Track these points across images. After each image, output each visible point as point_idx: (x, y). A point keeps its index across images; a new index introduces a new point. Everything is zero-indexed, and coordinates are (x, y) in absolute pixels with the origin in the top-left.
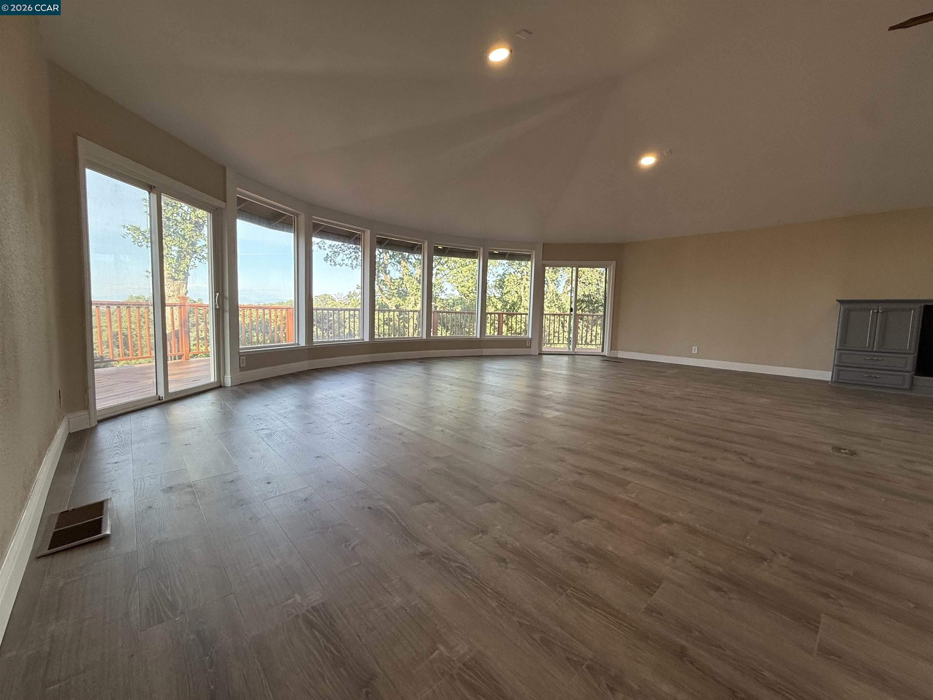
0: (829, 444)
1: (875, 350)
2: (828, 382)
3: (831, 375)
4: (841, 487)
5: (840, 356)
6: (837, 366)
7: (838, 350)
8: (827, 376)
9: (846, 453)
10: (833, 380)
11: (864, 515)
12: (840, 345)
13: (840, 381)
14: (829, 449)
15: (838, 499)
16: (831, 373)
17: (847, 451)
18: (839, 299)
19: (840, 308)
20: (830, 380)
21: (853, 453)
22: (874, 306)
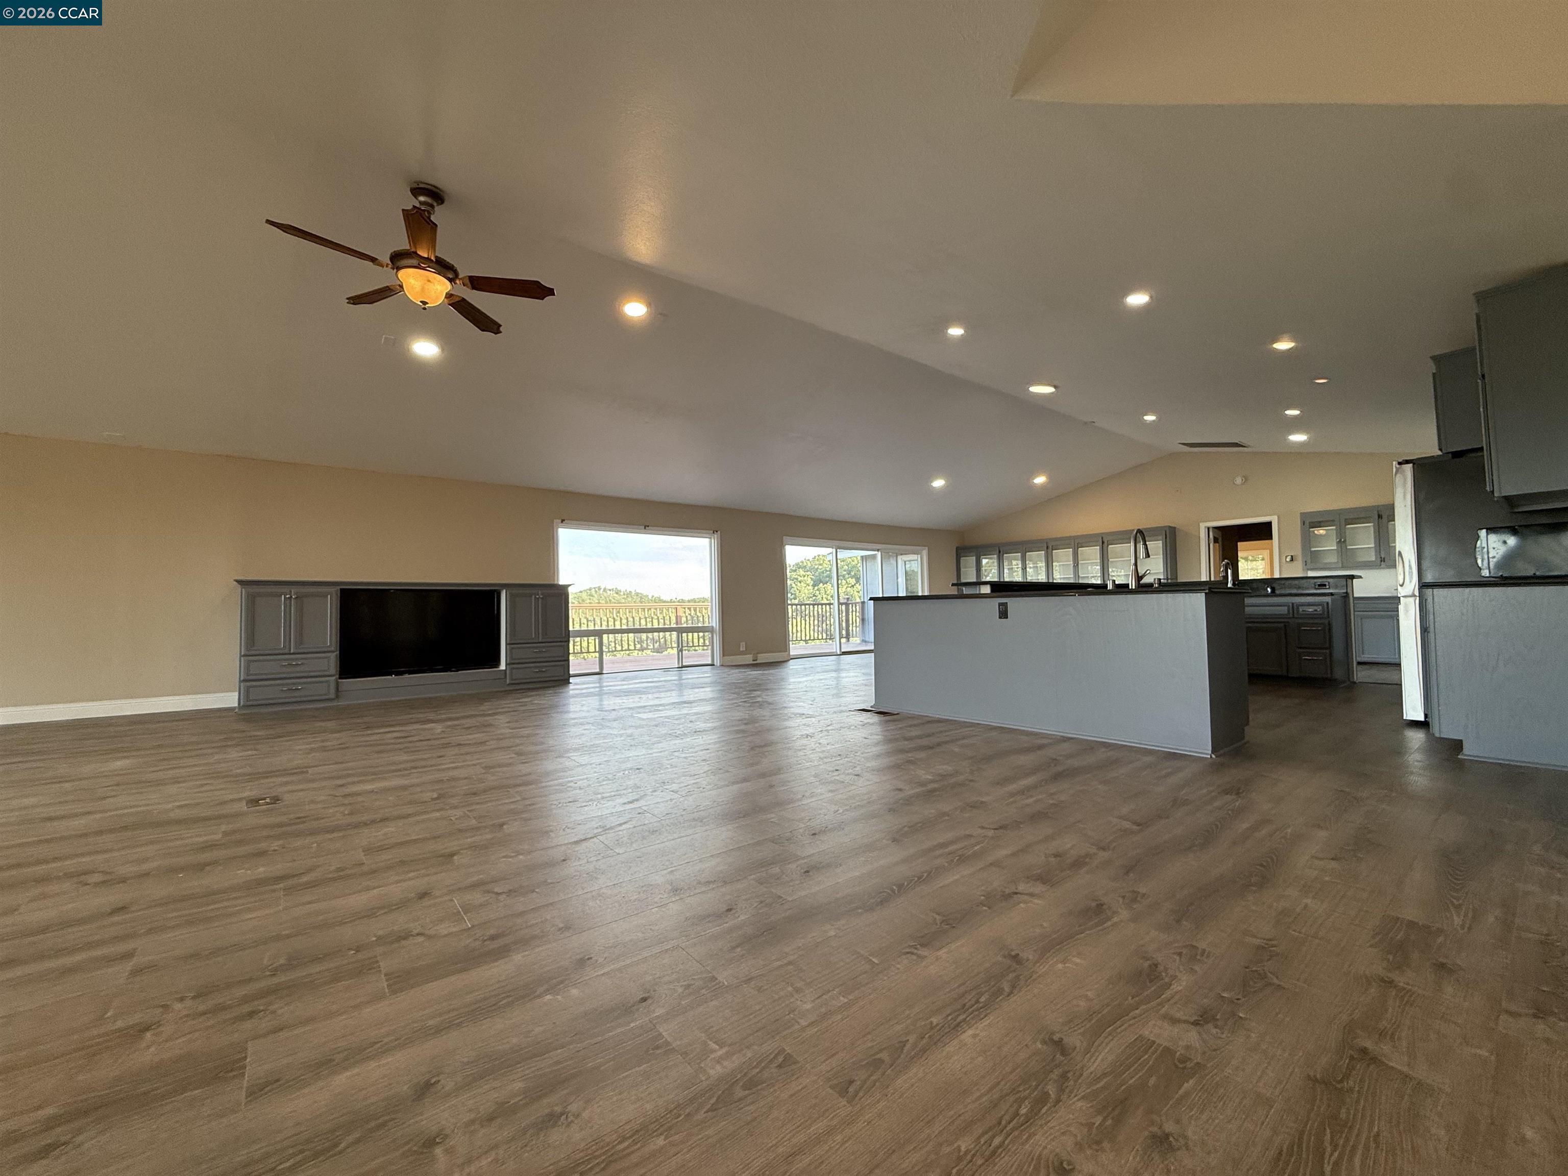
0: (240, 799)
1: (292, 651)
2: (234, 708)
3: (237, 697)
4: (261, 854)
5: (248, 668)
6: (245, 681)
7: (244, 656)
8: (230, 699)
9: (268, 804)
10: (242, 704)
11: (294, 876)
12: (247, 649)
13: (251, 703)
14: (243, 806)
15: (262, 870)
16: (236, 694)
17: (268, 800)
18: (237, 578)
19: (242, 593)
20: (236, 705)
21: (276, 800)
22: (286, 589)
